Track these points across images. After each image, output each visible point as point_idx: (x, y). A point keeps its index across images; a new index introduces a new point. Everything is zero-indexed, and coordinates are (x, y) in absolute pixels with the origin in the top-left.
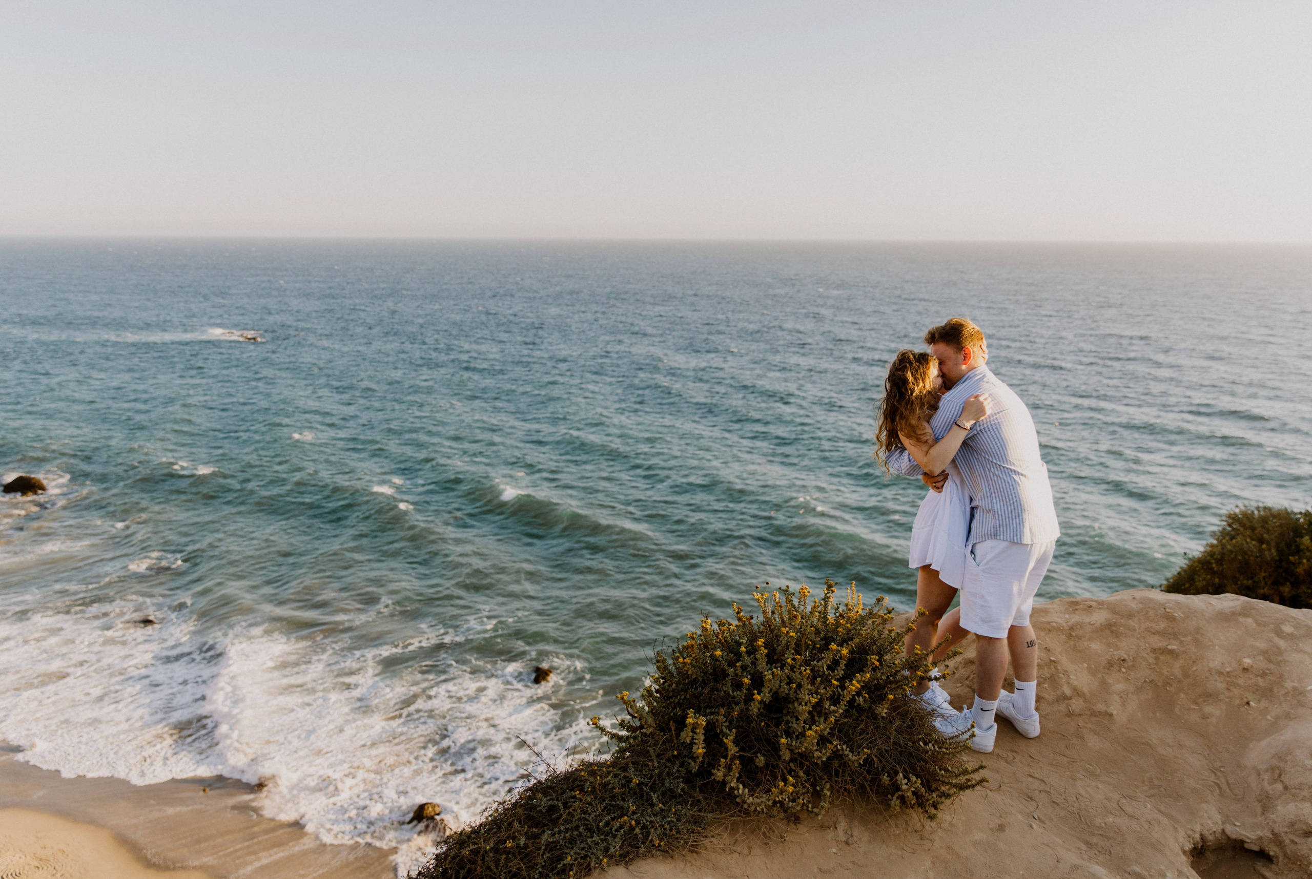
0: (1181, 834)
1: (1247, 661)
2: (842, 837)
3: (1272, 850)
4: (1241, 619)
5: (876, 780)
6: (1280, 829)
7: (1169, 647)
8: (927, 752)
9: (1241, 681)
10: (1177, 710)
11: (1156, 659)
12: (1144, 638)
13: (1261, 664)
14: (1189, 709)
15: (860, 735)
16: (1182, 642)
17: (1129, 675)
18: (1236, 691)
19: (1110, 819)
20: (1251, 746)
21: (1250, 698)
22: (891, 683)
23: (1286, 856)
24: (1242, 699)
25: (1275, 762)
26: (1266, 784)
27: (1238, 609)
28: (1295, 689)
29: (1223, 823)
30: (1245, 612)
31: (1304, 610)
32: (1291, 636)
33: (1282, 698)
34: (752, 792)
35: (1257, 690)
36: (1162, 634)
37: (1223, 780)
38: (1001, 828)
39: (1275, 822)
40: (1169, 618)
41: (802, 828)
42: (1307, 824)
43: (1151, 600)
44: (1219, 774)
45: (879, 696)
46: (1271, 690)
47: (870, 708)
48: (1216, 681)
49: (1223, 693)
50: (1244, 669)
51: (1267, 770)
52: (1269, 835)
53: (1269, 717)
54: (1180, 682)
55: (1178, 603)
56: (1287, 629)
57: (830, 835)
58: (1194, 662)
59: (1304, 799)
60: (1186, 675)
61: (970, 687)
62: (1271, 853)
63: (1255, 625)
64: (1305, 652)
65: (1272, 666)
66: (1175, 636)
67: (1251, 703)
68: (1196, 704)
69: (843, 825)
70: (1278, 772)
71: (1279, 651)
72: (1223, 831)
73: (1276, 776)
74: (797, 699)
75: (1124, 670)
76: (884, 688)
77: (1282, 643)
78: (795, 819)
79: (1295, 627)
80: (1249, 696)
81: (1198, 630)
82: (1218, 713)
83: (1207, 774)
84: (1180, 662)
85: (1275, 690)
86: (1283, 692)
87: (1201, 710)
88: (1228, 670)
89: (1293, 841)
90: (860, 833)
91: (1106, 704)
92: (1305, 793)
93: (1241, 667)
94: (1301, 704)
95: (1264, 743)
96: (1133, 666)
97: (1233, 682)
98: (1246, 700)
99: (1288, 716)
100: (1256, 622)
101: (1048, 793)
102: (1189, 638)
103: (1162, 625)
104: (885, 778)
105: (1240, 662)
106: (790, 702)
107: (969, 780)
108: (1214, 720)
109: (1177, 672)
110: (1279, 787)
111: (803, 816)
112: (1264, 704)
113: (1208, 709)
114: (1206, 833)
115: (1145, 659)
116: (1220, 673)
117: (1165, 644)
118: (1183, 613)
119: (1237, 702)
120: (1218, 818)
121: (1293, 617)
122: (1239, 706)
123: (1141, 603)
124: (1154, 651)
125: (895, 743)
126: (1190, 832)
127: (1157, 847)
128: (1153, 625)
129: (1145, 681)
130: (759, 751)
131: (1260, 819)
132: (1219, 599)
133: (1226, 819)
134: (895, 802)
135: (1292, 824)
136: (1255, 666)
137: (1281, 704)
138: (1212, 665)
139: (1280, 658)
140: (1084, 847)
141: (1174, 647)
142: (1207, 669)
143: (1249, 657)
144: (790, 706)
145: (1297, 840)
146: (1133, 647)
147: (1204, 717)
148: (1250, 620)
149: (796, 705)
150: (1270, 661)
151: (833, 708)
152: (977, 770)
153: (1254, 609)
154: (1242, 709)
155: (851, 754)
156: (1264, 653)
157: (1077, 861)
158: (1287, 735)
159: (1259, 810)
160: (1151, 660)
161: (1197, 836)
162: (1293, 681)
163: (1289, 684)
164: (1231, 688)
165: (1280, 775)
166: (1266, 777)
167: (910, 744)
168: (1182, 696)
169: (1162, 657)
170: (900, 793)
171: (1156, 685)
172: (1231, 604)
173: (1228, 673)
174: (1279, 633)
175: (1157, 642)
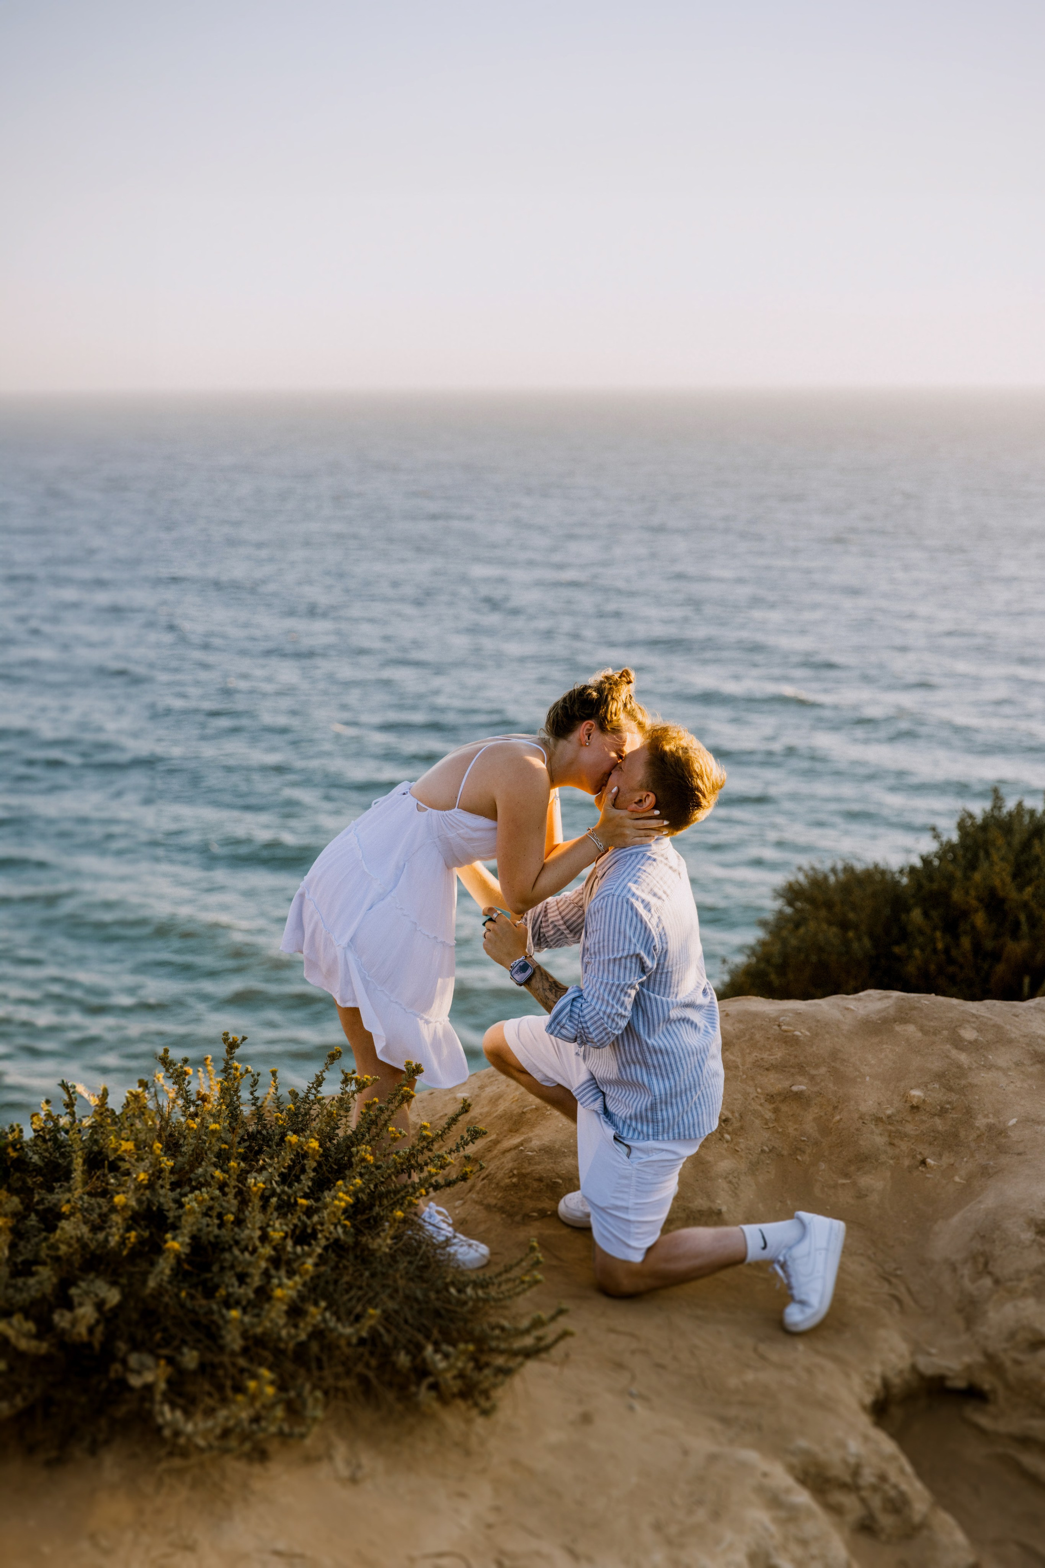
0: (856, 1381)
1: (917, 1093)
2: (344, 1471)
3: (987, 1381)
4: (898, 1028)
5: (386, 1363)
6: (996, 1345)
7: (795, 1088)
8: (465, 1303)
9: (909, 1128)
10: (817, 1191)
11: (776, 1111)
12: (753, 1079)
13: (937, 1095)
14: (835, 1186)
15: (347, 1291)
16: (812, 1078)
17: (738, 1144)
18: (904, 1146)
19: (750, 1376)
20: (936, 1228)
21: (926, 1153)
22: (382, 1196)
23: (1008, 1387)
24: (914, 1157)
25: (977, 1246)
26: (966, 1283)
27: (892, 1011)
28: (990, 1127)
29: (913, 1353)
30: (903, 1016)
31: (987, 1002)
32: (974, 1047)
33: (973, 1145)
34: (188, 1414)
35: (935, 1139)
36: (779, 1068)
37: (903, 1289)
38: (586, 1419)
39: (987, 1337)
40: (788, 1040)
41: (275, 1468)
42: (1034, 1331)
43: (755, 1015)
44: (894, 1280)
45: (368, 1220)
46: (956, 1136)
47: (357, 1243)
48: (872, 1133)
49: (886, 1152)
50: (913, 1107)
51: (965, 1262)
52: (980, 1358)
53: (957, 1179)
54: (816, 1143)
55: (798, 1014)
56: (968, 1034)
57: (323, 1471)
58: (835, 1108)
59: (1025, 1294)
60: (825, 1130)
61: (480, 1203)
62: (986, 1387)
63: (920, 1034)
64: (998, 1068)
65: (954, 1097)
66: (801, 1069)
67: (929, 1161)
68: (846, 1175)
69: (341, 1450)
70: (981, 1260)
71: (962, 1071)
72: (914, 1368)
73: (981, 1266)
74: (237, 1243)
75: (727, 1137)
76: (371, 1207)
77: (963, 1058)
78: (260, 1455)
79: (979, 1030)
80: (924, 1150)
81: (834, 1054)
82: (879, 1185)
83: (876, 1283)
84: (814, 1112)
85: (962, 1134)
86: (973, 1135)
87: (854, 1184)
88: (889, 1112)
89: (1017, 1362)
90: (368, 1460)
91: (708, 1196)
92: (1025, 1284)
93: (908, 1105)
94: (1002, 1150)
95: (955, 1220)
96: (742, 1128)
97: (898, 1131)
98: (919, 1157)
99: (985, 1172)
100: (922, 1029)
101: (645, 1352)
102: (823, 1070)
103: (779, 1054)
104: (403, 1359)
105: (905, 1098)
106: (223, 1250)
107: (539, 1339)
108: (875, 1198)
109: (810, 1127)
110: (987, 1282)
111: (273, 1447)
112: (947, 1159)
113: (865, 1181)
114: (890, 1375)
115: (755, 1113)
116: (878, 1120)
117: (787, 1084)
118: (809, 1029)
119: (907, 1162)
120: (903, 1348)
121: (973, 1015)
122: (910, 1169)
123: (740, 1021)
124: (771, 1098)
125: (407, 1297)
126: (868, 1377)
127: (826, 1405)
128: (765, 1056)
129: (763, 1151)
130: (184, 1342)
131: (964, 1338)
132: (860, 999)
133: (917, 1348)
134: (424, 1395)
135: (1012, 1336)
136: (929, 1100)
137: (972, 1156)
138: (863, 1108)
139: (963, 1082)
140: (717, 1426)
141: (803, 1087)
142: (856, 1116)
143: (917, 1086)
144: (227, 1255)
145: (1022, 1357)
146: (739, 1096)
147: (861, 1195)
148: (911, 1028)
149: (236, 1252)
150: (950, 1089)
151: (299, 1249)
152: (553, 1318)
153: (915, 1008)
154: (916, 1173)
155: (340, 1326)
156: (940, 1076)
157: (713, 1448)
158: (988, 1201)
159: (960, 1323)
160: (769, 1115)
161: (878, 1382)
162: (986, 1116)
163: (981, 1122)
164: (896, 1141)
165: (986, 1264)
166: (966, 1271)
167: (433, 1295)
168: (823, 1166)
169: (784, 1108)
170: (431, 1379)
171: (780, 1156)
172: (879, 1005)
173: (889, 1117)
174: (958, 1043)
175: (775, 1082)
